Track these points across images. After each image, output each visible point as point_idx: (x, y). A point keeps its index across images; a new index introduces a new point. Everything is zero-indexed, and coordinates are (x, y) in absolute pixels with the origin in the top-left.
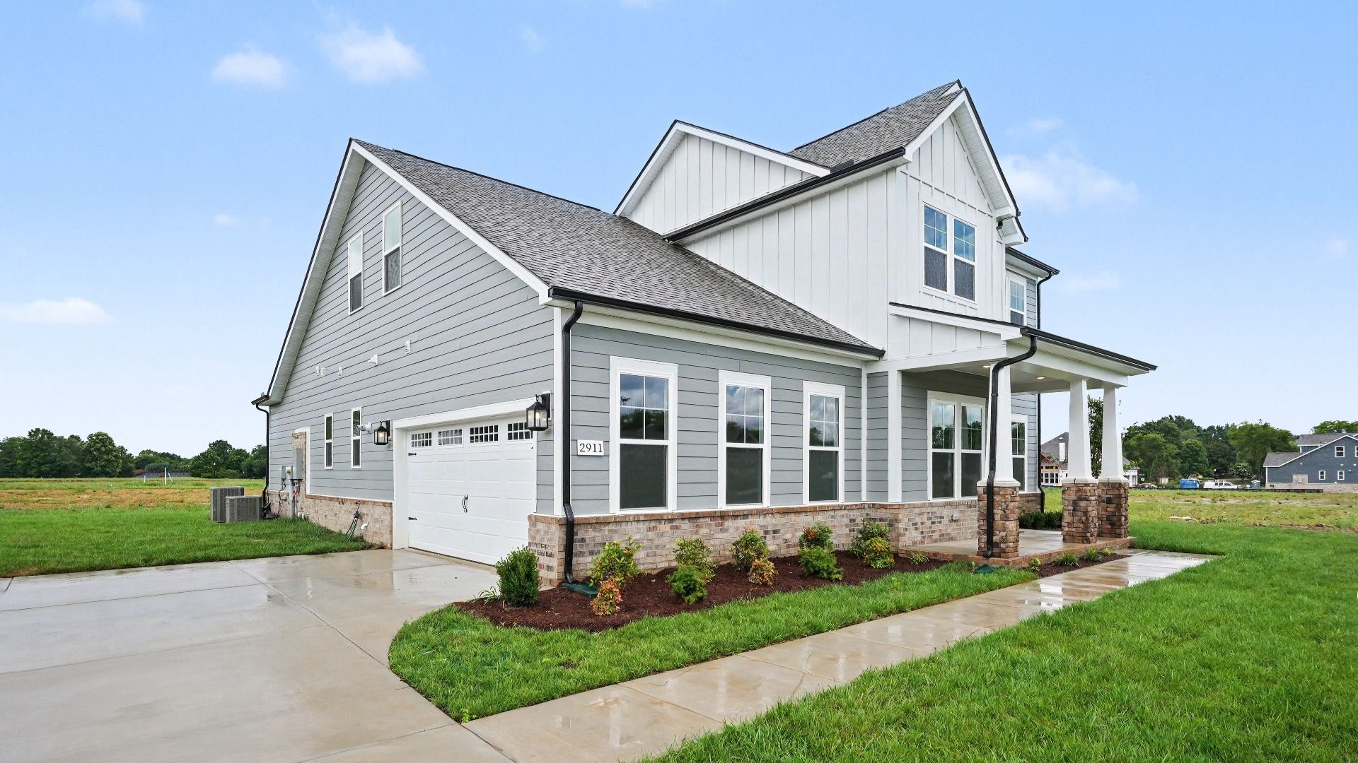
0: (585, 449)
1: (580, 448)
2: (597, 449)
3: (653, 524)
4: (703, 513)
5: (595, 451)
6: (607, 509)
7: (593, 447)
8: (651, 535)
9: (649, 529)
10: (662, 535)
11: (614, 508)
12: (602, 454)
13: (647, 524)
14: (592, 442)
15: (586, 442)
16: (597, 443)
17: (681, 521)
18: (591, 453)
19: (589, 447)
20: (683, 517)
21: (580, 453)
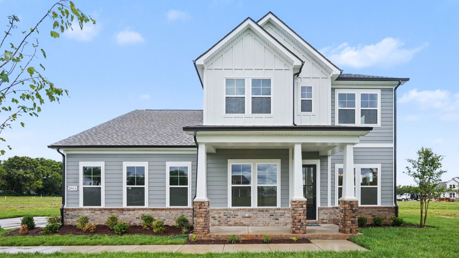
0: (71, 189)
1: (69, 189)
2: (75, 189)
3: (93, 211)
4: (113, 208)
5: (74, 189)
6: (79, 206)
7: (73, 188)
8: (92, 214)
9: (92, 213)
10: (97, 214)
11: (81, 205)
12: (77, 190)
13: (91, 211)
14: (73, 187)
15: (71, 187)
16: (75, 187)
17: (104, 211)
18: (73, 190)
19: (72, 188)
20: (105, 209)
21: (69, 190)
